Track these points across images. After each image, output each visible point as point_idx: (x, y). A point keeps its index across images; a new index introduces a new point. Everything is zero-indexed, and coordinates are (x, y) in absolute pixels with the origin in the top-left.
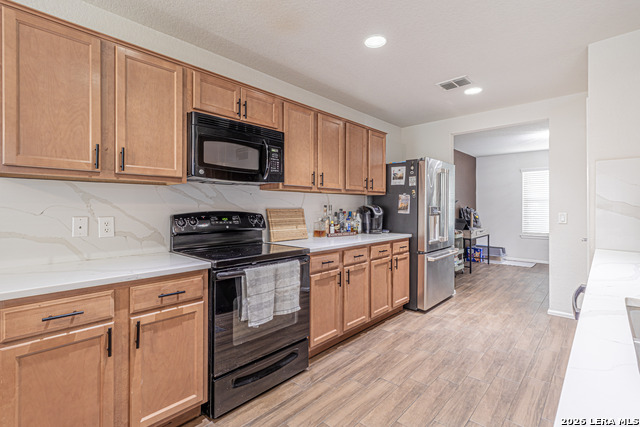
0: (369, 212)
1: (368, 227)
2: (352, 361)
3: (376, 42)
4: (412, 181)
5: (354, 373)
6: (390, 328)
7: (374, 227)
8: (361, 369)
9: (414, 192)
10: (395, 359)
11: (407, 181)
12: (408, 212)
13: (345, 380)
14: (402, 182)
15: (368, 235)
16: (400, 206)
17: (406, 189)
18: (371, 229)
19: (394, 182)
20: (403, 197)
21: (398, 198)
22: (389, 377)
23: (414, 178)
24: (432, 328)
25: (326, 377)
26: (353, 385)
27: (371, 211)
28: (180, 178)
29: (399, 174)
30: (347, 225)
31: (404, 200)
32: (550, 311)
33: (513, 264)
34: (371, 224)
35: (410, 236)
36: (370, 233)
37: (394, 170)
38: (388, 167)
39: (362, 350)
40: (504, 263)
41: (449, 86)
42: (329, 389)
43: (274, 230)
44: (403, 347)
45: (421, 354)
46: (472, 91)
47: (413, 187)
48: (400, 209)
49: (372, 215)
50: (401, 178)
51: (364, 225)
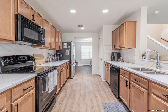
0: (59, 55)
1: (58, 59)
2: (66, 95)
3: (73, 11)
4: (69, 47)
5: (69, 97)
6: (67, 84)
7: (60, 59)
8: (70, 96)
9: (70, 50)
10: (75, 91)
11: (68, 47)
12: (68, 55)
13: (68, 99)
14: (67, 47)
15: (58, 61)
16: (66, 53)
17: (67, 49)
18: (59, 59)
19: (64, 47)
20: (67, 51)
21: (66, 51)
22: (77, 95)
23: (70, 46)
24: (76, 82)
25: (63, 101)
26: (71, 100)
27: (59, 54)
28: (13, 41)
29: (66, 45)
30: (53, 59)
31: (67, 52)
32: (92, 73)
33: (80, 66)
34: (59, 58)
35: (69, 61)
36: (59, 60)
37: (64, 44)
38: (63, 43)
39: (66, 91)
40: (78, 65)
41: (79, 26)
42: (66, 104)
43: (37, 61)
44: (74, 88)
45: (79, 88)
46: (82, 28)
47: (69, 49)
48: (66, 54)
49: (60, 55)
50: (66, 46)
51: (57, 58)
